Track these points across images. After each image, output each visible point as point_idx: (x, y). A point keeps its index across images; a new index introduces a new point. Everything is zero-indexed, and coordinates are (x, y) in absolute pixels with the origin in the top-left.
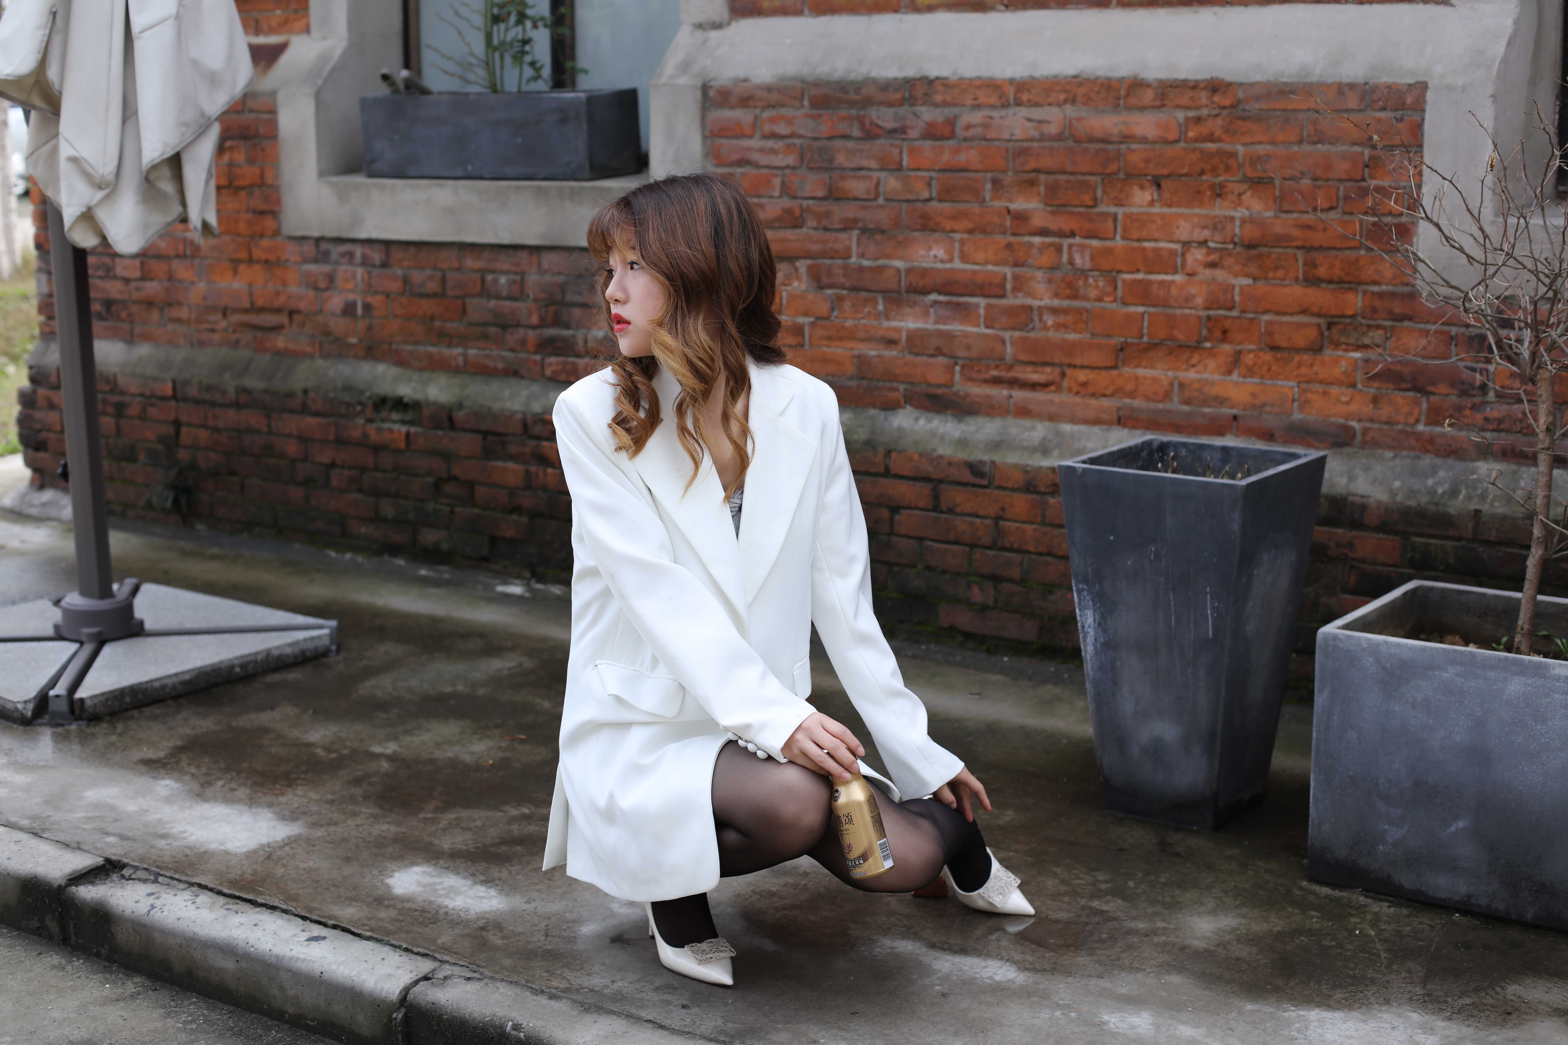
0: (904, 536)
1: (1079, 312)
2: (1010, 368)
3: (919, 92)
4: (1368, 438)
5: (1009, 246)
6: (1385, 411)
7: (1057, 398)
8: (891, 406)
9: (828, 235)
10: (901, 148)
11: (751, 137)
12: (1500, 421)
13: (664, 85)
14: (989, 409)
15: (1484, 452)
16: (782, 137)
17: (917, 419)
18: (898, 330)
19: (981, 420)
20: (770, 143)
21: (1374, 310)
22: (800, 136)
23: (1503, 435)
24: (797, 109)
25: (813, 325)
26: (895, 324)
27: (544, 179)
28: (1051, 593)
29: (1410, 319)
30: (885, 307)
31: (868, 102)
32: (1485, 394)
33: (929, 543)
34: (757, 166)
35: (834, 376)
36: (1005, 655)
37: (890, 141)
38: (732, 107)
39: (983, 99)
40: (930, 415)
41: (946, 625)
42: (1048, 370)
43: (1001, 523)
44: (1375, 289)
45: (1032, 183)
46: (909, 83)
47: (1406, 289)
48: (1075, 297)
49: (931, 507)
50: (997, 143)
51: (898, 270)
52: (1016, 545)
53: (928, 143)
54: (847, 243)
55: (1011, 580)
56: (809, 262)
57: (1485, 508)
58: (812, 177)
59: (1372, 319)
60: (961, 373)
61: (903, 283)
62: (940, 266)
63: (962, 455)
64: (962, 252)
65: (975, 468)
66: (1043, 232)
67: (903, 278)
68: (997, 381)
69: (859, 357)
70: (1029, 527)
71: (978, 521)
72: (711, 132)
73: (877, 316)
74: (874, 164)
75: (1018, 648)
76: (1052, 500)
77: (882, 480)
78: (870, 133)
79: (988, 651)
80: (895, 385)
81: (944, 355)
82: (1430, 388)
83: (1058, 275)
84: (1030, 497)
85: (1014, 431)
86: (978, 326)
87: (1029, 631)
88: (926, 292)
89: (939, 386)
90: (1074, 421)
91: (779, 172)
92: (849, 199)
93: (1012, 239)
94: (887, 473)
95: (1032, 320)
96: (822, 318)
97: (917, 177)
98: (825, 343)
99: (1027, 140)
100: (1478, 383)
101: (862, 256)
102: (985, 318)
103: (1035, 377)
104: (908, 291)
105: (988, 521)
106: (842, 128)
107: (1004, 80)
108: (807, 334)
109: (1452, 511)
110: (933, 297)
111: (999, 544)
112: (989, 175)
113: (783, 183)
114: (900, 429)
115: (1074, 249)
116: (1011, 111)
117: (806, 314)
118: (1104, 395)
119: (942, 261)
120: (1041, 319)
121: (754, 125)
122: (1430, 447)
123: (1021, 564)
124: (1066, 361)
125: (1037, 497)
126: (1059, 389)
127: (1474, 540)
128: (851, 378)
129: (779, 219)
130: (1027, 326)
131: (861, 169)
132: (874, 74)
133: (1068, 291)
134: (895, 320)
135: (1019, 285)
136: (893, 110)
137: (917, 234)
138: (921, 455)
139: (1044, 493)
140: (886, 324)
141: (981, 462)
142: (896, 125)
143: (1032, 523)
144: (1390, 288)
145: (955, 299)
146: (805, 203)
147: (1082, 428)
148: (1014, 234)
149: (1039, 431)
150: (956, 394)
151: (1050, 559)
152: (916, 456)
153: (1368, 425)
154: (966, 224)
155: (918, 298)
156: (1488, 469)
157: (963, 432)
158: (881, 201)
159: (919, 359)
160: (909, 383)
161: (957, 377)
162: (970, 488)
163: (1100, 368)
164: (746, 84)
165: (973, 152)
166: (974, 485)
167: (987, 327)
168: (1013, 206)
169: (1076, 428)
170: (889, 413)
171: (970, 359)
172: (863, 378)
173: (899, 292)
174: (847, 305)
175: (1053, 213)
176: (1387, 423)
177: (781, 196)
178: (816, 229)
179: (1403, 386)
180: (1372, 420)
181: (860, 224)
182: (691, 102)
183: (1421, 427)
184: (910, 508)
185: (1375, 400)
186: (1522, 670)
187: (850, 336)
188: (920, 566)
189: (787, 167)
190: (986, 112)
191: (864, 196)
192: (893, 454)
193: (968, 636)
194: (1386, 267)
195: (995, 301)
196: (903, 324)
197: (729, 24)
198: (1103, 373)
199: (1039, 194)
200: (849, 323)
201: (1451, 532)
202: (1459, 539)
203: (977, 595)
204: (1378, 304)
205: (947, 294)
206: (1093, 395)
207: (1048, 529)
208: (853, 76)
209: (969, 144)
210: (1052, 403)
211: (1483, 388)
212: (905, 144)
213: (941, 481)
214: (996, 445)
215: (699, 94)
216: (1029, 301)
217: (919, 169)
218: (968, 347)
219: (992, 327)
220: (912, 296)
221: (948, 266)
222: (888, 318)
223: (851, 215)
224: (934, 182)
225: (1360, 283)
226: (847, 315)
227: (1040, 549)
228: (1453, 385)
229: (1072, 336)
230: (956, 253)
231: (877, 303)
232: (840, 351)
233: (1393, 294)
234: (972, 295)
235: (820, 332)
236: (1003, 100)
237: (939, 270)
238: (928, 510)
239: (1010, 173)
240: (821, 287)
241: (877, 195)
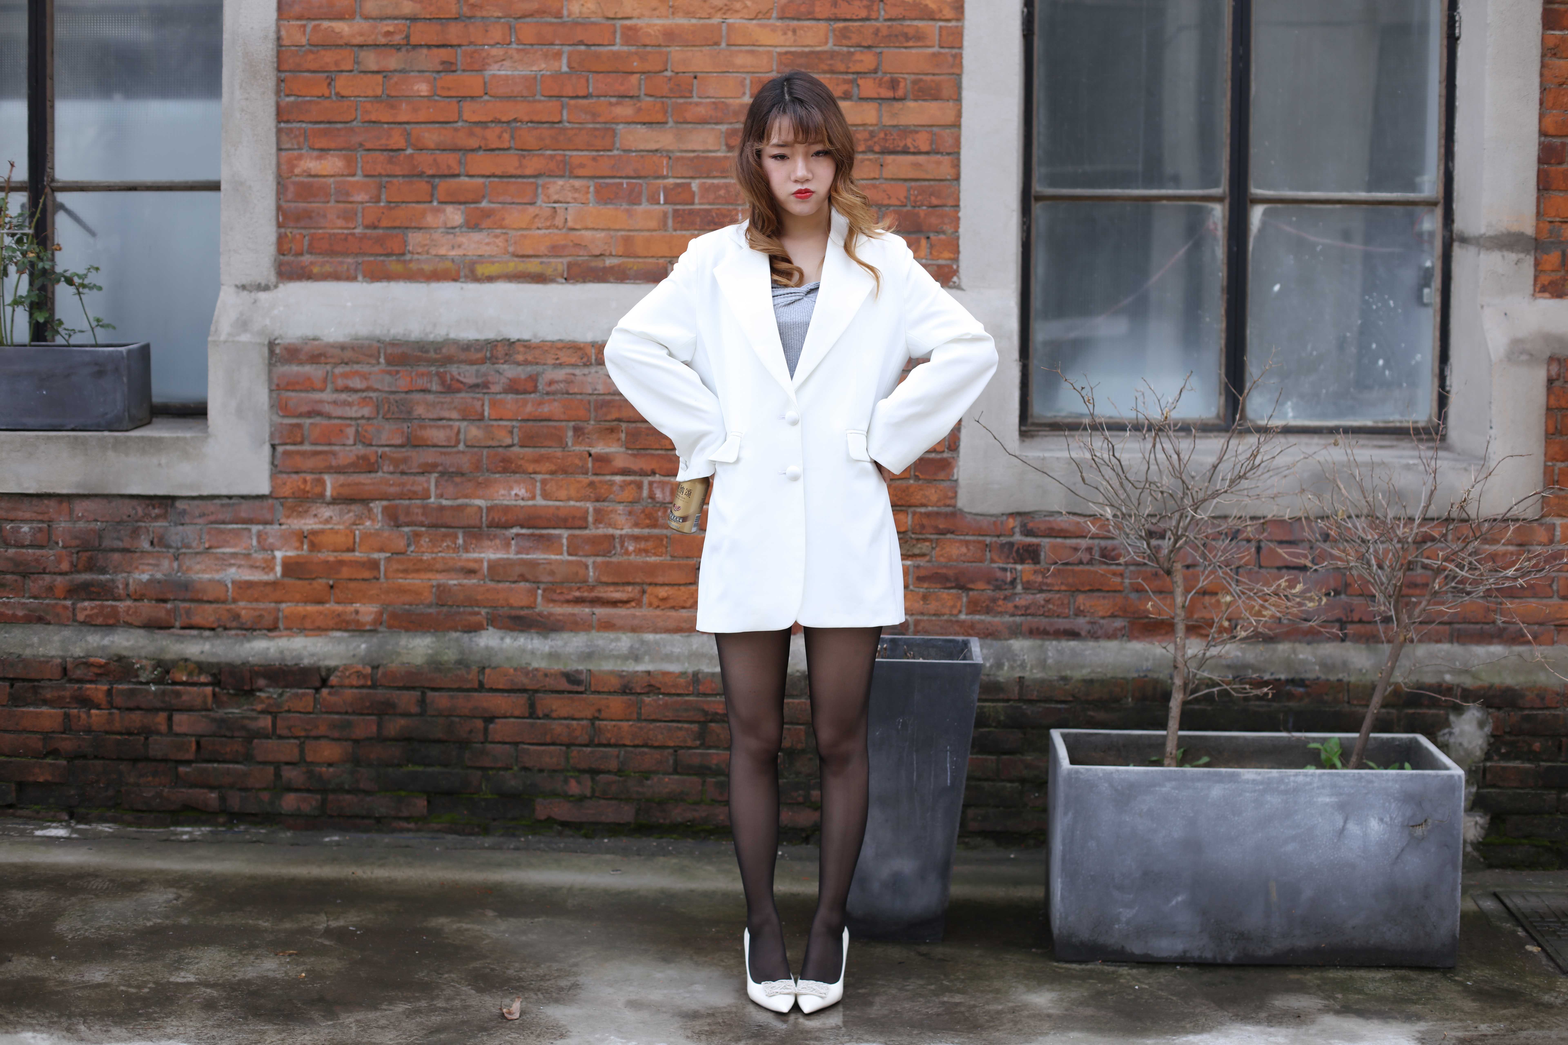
0: (499, 742)
1: (660, 538)
2: (592, 588)
3: (501, 351)
4: (920, 628)
5: (591, 484)
6: (933, 606)
7: (638, 612)
8: (474, 628)
9: (405, 477)
10: (483, 401)
11: (322, 390)
12: (1027, 608)
13: (225, 342)
14: (575, 626)
15: (1015, 632)
16: (356, 391)
17: (502, 639)
18: (480, 561)
19: (566, 636)
20: (344, 396)
21: (923, 527)
22: (375, 390)
23: (1029, 618)
24: (373, 365)
25: (388, 559)
26: (475, 555)
27: (73, 430)
28: (647, 779)
29: (952, 533)
30: (464, 541)
31: (449, 360)
32: (1014, 587)
33: (526, 746)
34: (329, 417)
35: (411, 605)
36: (604, 837)
37: (472, 395)
38: (301, 363)
39: (564, 359)
40: (515, 634)
41: (543, 817)
42: (630, 588)
43: (597, 722)
44: (923, 510)
45: (612, 430)
46: (492, 344)
47: (949, 510)
48: (654, 525)
49: (527, 715)
50: (579, 397)
51: (480, 508)
52: (613, 741)
53: (510, 397)
54: (425, 485)
55: (609, 772)
56: (385, 503)
57: (1027, 674)
58: (388, 427)
59: (921, 533)
60: (543, 596)
61: (484, 519)
62: (522, 503)
63: (557, 667)
64: (543, 491)
65: (572, 678)
66: (625, 472)
67: (484, 515)
68: (579, 601)
69: (438, 586)
70: (625, 725)
71: (574, 723)
72: (278, 385)
73: (456, 549)
74: (455, 415)
75: (615, 830)
76: (647, 699)
77: (476, 694)
78: (450, 388)
79: (586, 836)
80: (476, 609)
81: (527, 580)
82: (971, 586)
83: (638, 507)
84: (625, 698)
85: (600, 642)
86: (561, 554)
87: (627, 814)
88: (507, 526)
89: (522, 608)
90: (655, 631)
91: (353, 423)
92: (428, 446)
93: (594, 478)
94: (481, 687)
95: (614, 547)
96: (397, 554)
97: (499, 426)
98: (401, 575)
99: (609, 394)
100: (1009, 579)
101: (441, 496)
102: (568, 547)
103: (617, 595)
104: (488, 527)
105: (585, 722)
106: (421, 383)
107: (586, 343)
108: (382, 568)
109: (1001, 679)
110: (515, 530)
111: (596, 741)
112: (572, 424)
113: (357, 431)
114: (487, 648)
115: (655, 485)
116: (593, 369)
117: (381, 550)
118: (684, 608)
119: (523, 499)
120: (622, 546)
121: (325, 380)
122: (971, 632)
123: (618, 757)
124: (649, 580)
125: (633, 698)
126: (639, 604)
127: (1020, 700)
128: (430, 605)
129: (353, 464)
130: (610, 552)
131: (441, 419)
132: (452, 335)
133: (648, 521)
134: (474, 551)
135: (600, 517)
136: (475, 367)
137: (497, 476)
138: (515, 670)
139: (640, 694)
140: (465, 556)
141: (577, 671)
142: (479, 381)
143: (628, 720)
144: (935, 509)
145: (537, 532)
146: (380, 450)
147: (664, 636)
148: (596, 474)
149: (625, 642)
150: (540, 614)
151: (646, 750)
152: (512, 671)
153: (919, 617)
154: (548, 466)
155: (498, 531)
156: (1019, 645)
157: (552, 647)
158: (461, 447)
159: (501, 585)
160: (491, 607)
161: (539, 599)
162: (566, 695)
163: (680, 585)
164: (316, 343)
165: (556, 404)
166: (570, 692)
167: (570, 554)
168: (593, 451)
169: (658, 636)
170: (473, 634)
171: (552, 583)
172: (442, 605)
173: (480, 528)
174: (425, 541)
175: (634, 455)
176: (934, 615)
177: (355, 444)
178: (391, 473)
179: (948, 585)
180: (922, 614)
181: (440, 468)
182: (258, 359)
183: (963, 617)
184: (505, 717)
185: (925, 598)
186: (1221, 779)
187: (429, 568)
188: (516, 768)
189: (363, 417)
190: (569, 370)
191: (444, 444)
192: (487, 671)
193: (565, 824)
194: (932, 494)
195: (577, 532)
196: (482, 555)
197: (276, 287)
198: (682, 588)
199: (619, 439)
200: (426, 556)
201: (1001, 696)
202: (1008, 700)
203: (574, 788)
204: (925, 521)
205: (529, 528)
206: (673, 608)
207: (644, 724)
208: (431, 337)
209: (551, 397)
210: (634, 617)
211: (1013, 582)
212: (486, 397)
213: (536, 691)
214: (589, 656)
215: (266, 351)
216: (611, 531)
217: (501, 419)
218: (552, 573)
219: (576, 555)
220: (493, 531)
221: (530, 503)
222: (467, 551)
223: (430, 460)
224: (515, 430)
225: (910, 506)
226: (423, 549)
227: (637, 742)
228: (989, 582)
229: (653, 559)
230: (538, 492)
231: (456, 537)
232: (417, 582)
233: (938, 514)
234: (554, 528)
235: (395, 566)
236: (585, 360)
237: (522, 507)
238: (523, 718)
239: (592, 422)
240: (398, 526)
241: (458, 442)
